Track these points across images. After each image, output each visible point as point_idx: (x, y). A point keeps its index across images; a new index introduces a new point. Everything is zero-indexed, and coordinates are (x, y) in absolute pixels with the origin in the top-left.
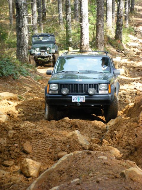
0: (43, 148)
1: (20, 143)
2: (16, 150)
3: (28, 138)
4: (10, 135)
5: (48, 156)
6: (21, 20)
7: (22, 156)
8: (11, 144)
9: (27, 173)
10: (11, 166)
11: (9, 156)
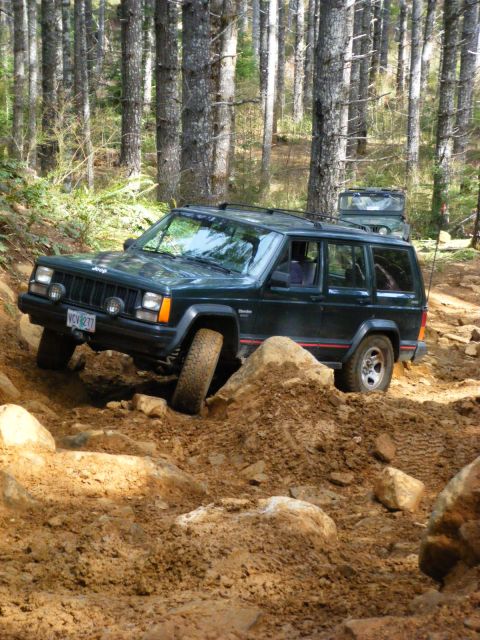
0: (421, 452)
1: (366, 436)
2: (358, 451)
3: (384, 427)
4: (344, 416)
5: (436, 474)
6: (324, 148)
7: (372, 466)
8: (345, 435)
9: (392, 501)
10: (348, 485)
11: (341, 462)
